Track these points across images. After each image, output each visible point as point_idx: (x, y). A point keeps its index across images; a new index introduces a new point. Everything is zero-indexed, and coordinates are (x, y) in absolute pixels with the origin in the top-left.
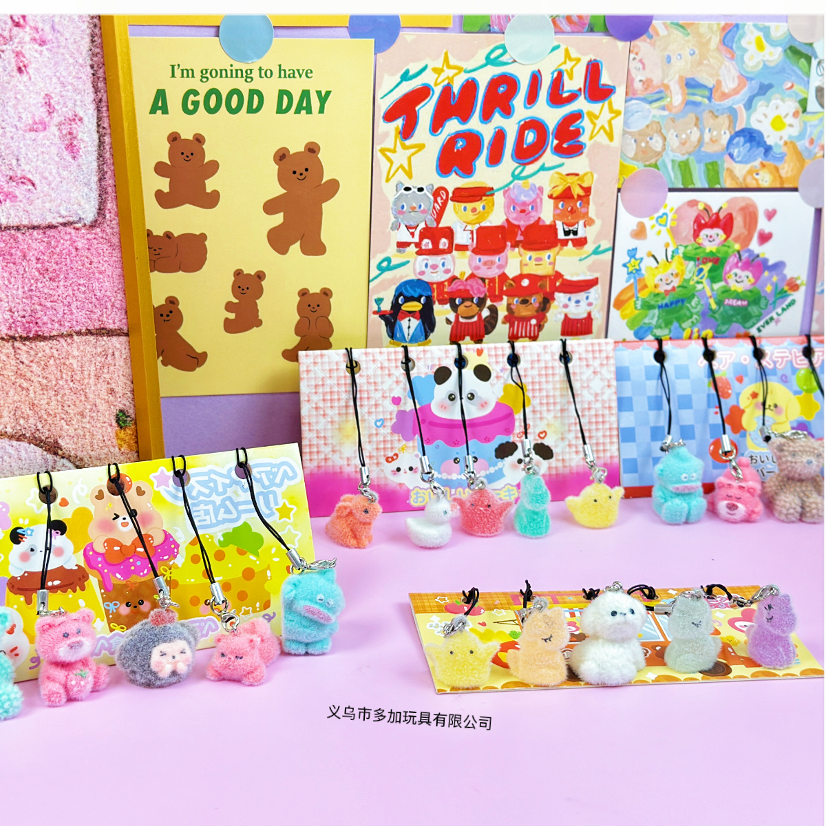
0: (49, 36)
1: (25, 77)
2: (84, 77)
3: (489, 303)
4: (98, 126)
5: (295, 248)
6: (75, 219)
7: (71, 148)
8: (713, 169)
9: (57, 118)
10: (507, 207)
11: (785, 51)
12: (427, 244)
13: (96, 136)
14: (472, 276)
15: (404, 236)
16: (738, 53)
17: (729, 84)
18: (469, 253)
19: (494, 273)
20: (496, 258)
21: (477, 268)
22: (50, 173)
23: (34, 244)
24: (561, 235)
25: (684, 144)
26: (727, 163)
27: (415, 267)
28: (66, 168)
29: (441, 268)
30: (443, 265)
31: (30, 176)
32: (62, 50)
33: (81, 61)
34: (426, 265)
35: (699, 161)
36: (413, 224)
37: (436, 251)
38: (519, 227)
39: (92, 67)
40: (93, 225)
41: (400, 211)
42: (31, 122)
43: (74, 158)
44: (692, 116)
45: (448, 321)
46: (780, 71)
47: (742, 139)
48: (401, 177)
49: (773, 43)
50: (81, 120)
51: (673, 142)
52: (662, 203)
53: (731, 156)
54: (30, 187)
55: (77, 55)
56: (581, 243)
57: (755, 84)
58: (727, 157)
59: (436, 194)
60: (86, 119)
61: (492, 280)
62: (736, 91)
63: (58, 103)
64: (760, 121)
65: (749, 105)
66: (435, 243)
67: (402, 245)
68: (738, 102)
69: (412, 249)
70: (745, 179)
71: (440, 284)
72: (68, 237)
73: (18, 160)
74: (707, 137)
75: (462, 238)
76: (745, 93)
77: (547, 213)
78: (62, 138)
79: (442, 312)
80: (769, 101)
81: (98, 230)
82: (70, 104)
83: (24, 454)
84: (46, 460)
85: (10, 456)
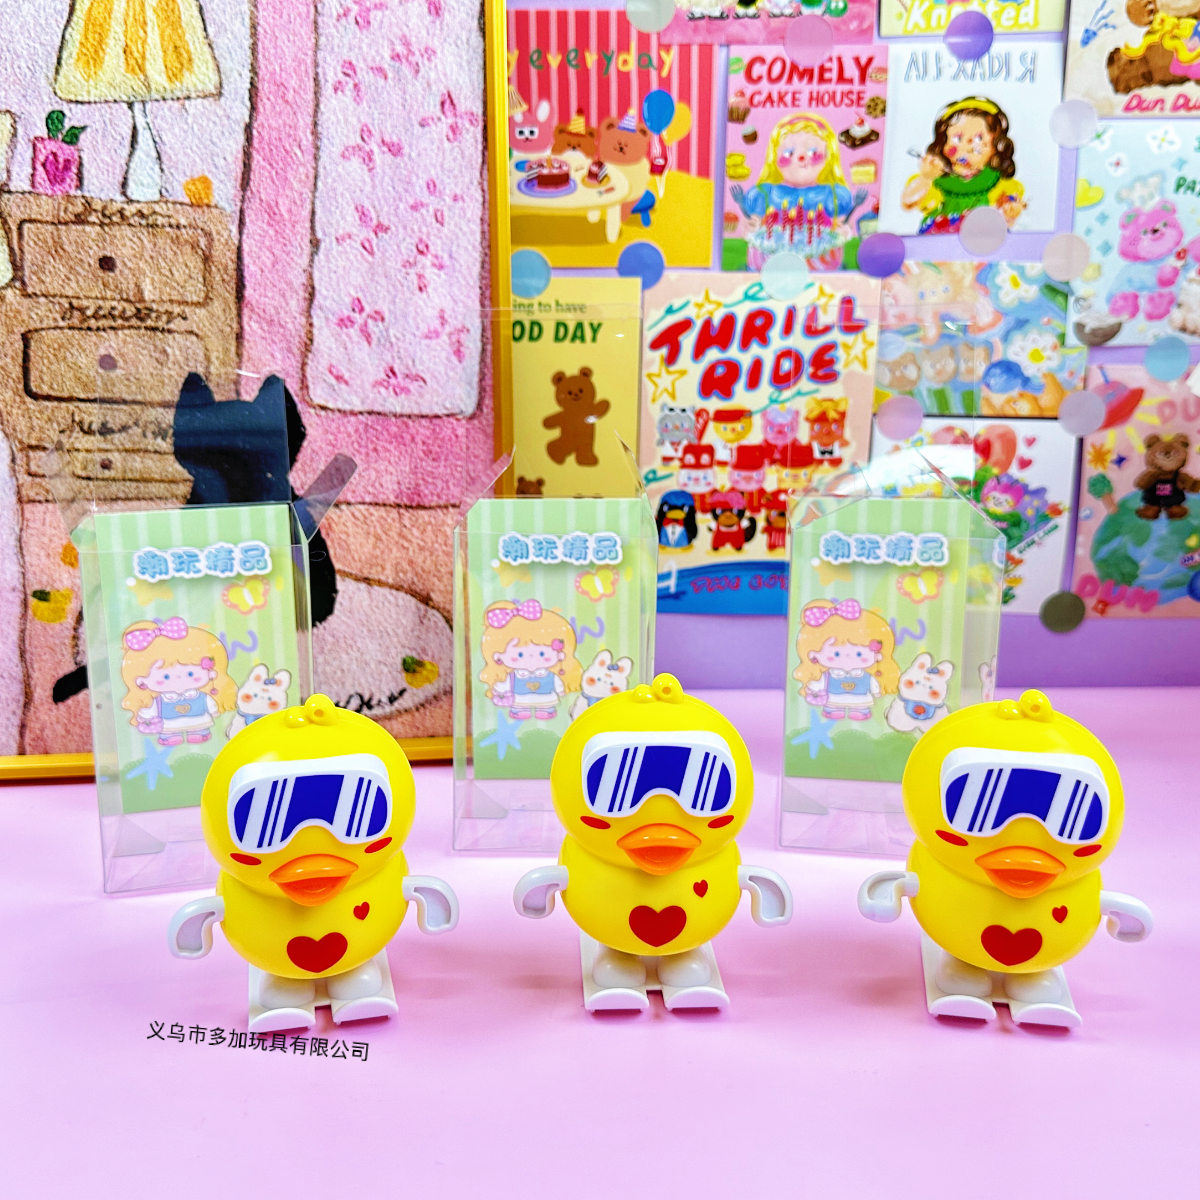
0: (447, 261)
1: (424, 295)
2: (473, 296)
3: (748, 514)
4: (483, 336)
5: (571, 459)
6: (457, 411)
7: (458, 353)
8: (969, 397)
9: (448, 329)
10: (765, 428)
11: (1041, 289)
12: (690, 459)
13: (479, 344)
14: (733, 490)
15: (668, 451)
16: (993, 291)
17: (985, 318)
18: (728, 469)
19: (752, 487)
20: (754, 474)
21: (737, 482)
22: (440, 373)
23: (423, 430)
24: (817, 455)
25: (939, 373)
26: (985, 392)
27: (679, 479)
28: (453, 369)
29: (703, 482)
30: (705, 478)
31: (422, 375)
32: (457, 274)
33: (472, 283)
34: (689, 478)
35: (955, 389)
36: (676, 440)
37: (698, 466)
38: (776, 447)
39: (481, 288)
40: (472, 417)
41: (664, 429)
42: (426, 331)
43: (460, 361)
44: (946, 349)
45: (710, 530)
46: (1036, 307)
47: (997, 371)
48: (666, 399)
49: (1029, 281)
50: (468, 330)
51: (928, 370)
52: (918, 428)
53: (988, 386)
54: (422, 383)
55: (469, 278)
56: (836, 462)
57: (1011, 320)
58: (984, 388)
59: (699, 414)
60: (472, 331)
61: (751, 494)
62: (992, 325)
63: (450, 316)
64: (1016, 354)
65: (1006, 338)
66: (698, 458)
67: (667, 460)
68: (995, 335)
69: (676, 463)
70: (1002, 407)
71: (702, 496)
72: (450, 426)
73: (414, 362)
74: (963, 367)
75: (722, 454)
76: (1001, 327)
77: (804, 435)
78: (452, 344)
79: (704, 521)
80: (1025, 335)
81: (476, 422)
82: (460, 318)
83: (401, 602)
84: (419, 609)
85: (390, 602)
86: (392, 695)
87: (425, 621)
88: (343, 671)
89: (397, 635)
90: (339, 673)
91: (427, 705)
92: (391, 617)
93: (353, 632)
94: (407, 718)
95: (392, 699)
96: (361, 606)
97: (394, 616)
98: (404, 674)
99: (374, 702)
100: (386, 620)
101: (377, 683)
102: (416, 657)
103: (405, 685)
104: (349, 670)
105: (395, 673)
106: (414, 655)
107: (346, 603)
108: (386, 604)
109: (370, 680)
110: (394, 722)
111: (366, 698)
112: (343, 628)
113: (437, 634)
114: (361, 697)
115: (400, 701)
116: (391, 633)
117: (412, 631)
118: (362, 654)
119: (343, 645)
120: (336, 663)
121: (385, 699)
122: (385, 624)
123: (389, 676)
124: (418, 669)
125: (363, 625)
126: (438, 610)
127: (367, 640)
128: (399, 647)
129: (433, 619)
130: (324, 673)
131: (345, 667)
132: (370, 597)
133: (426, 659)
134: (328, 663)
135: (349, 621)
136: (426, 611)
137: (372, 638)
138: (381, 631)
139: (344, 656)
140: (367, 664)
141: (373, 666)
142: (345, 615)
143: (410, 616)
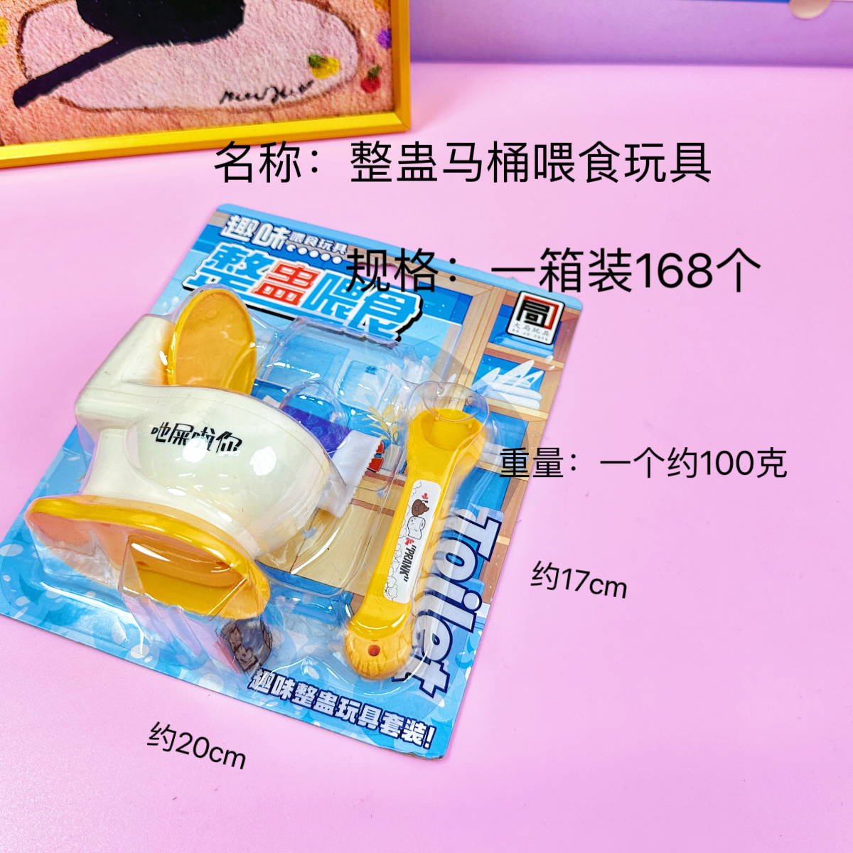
83: (303, 10)
84: (320, 15)
85: (293, 11)
86: (302, 86)
87: (326, 25)
88: (257, 70)
89: (302, 38)
90: (254, 71)
91: (332, 93)
92: (295, 23)
93: (263, 38)
94: (316, 102)
95: (302, 89)
96: (268, 16)
97: (298, 23)
98: (311, 69)
99: (287, 92)
100: (290, 26)
101: (288, 78)
102: (320, 55)
103: (312, 77)
104: (263, 69)
105: (303, 70)
106: (318, 52)
107: (254, 14)
108: (290, 13)
109: (282, 75)
110: (305, 106)
111: (280, 89)
112: (254, 35)
113: (337, 35)
114: (276, 89)
115: (309, 90)
116: (296, 36)
117: (315, 34)
118: (272, 56)
119: (256, 49)
120: (250, 64)
121: (296, 89)
122: (290, 30)
123: (298, 71)
124: (322, 65)
125: (271, 32)
126: (337, 14)
127: (276, 44)
128: (305, 48)
129: (332, 23)
130: (242, 71)
131: (259, 66)
132: (275, 8)
133: (329, 57)
134: (244, 64)
135: (258, 29)
136: (326, 16)
137: (280, 42)
138: (286, 36)
139: (257, 58)
140: (278, 63)
141: (283, 63)
142: (254, 24)
143: (312, 21)
